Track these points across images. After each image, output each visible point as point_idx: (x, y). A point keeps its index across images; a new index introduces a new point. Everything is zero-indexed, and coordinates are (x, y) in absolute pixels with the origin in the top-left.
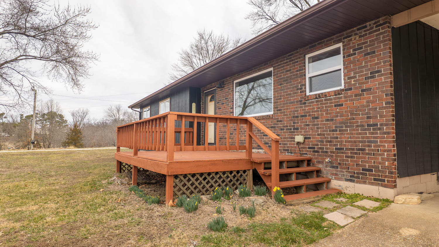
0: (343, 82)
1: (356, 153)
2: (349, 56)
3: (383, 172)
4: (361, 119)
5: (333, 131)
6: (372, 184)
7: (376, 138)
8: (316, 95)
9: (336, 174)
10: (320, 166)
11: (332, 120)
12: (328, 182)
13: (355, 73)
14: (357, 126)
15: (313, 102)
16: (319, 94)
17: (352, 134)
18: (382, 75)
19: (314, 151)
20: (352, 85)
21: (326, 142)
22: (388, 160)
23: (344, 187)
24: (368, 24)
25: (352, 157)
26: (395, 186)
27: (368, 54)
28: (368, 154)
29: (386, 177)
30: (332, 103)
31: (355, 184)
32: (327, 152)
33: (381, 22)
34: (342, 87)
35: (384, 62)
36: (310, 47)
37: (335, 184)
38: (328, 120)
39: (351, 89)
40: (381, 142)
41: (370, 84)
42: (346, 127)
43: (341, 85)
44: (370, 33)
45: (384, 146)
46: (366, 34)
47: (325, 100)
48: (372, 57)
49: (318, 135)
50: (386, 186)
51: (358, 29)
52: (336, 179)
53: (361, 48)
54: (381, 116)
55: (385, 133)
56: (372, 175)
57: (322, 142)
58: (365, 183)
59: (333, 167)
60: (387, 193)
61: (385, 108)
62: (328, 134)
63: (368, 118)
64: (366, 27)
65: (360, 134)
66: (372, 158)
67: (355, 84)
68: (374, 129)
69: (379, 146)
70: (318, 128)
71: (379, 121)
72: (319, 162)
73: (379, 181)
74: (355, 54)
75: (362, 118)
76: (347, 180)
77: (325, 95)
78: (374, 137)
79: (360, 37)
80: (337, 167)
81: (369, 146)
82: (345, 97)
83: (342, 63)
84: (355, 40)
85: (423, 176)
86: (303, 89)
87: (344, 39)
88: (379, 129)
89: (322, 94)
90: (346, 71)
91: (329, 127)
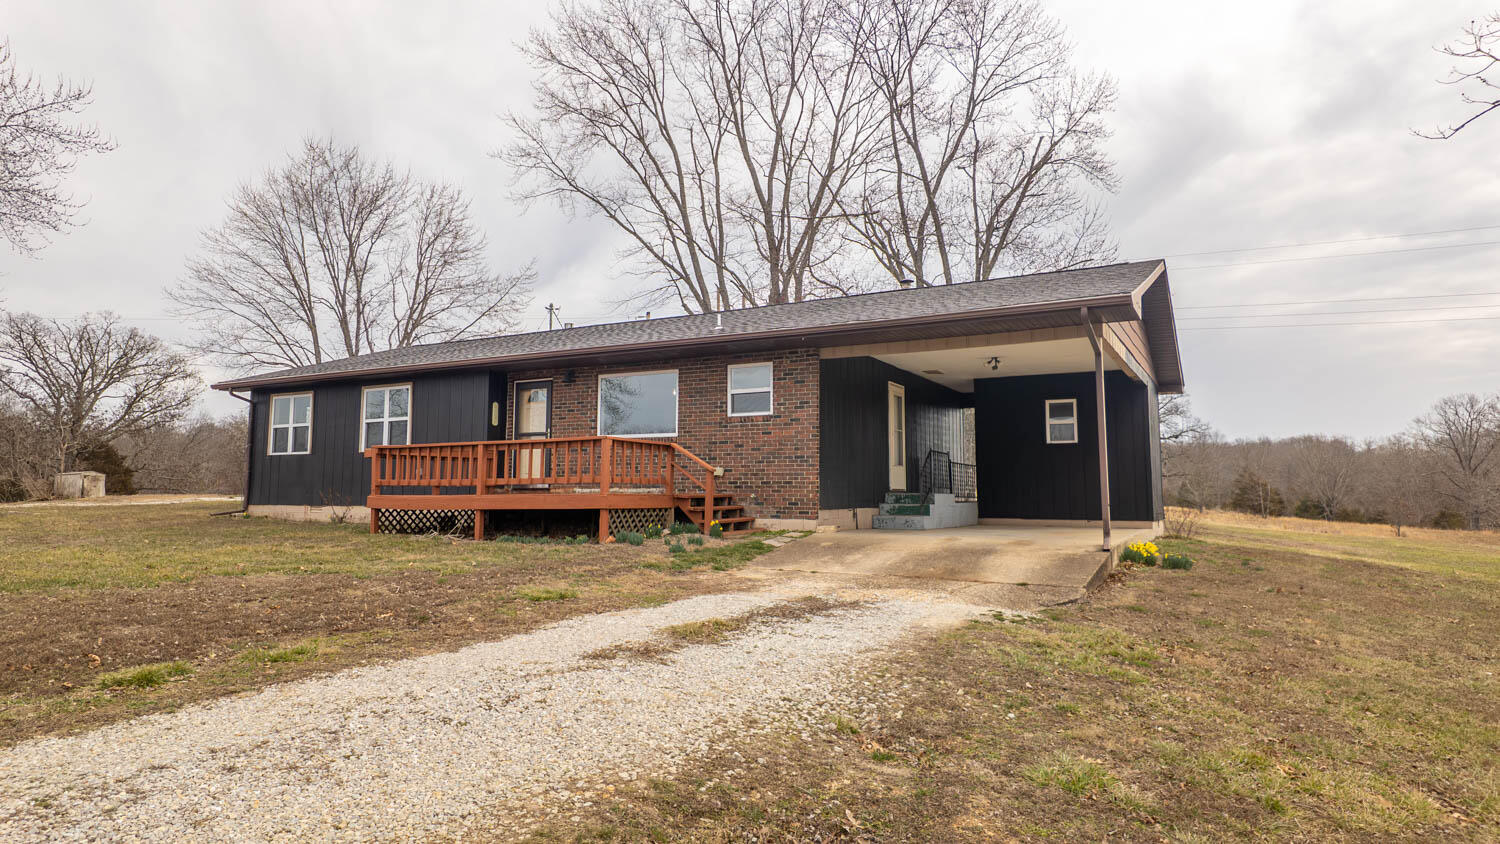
0: (772, 406)
1: (782, 487)
2: (779, 379)
3: (807, 504)
4: (789, 450)
5: (760, 462)
6: (796, 518)
7: (803, 470)
8: (741, 417)
9: (761, 512)
10: (743, 504)
11: (759, 449)
12: (753, 521)
13: (785, 400)
14: (786, 458)
15: (736, 426)
16: (744, 418)
17: (780, 466)
18: (810, 407)
19: (736, 487)
20: (781, 412)
21: (752, 474)
22: (812, 492)
23: (769, 524)
24: (799, 350)
25: (778, 491)
26: (817, 518)
27: (798, 382)
28: (796, 487)
29: (810, 508)
30: (759, 429)
31: (781, 520)
32: (751, 487)
33: (811, 353)
34: (771, 413)
35: (813, 394)
36: (735, 357)
37: (760, 522)
38: (753, 450)
39: (780, 417)
40: (807, 474)
41: (799, 414)
42: (774, 458)
43: (769, 410)
44: (801, 361)
45: (809, 479)
46: (796, 361)
47: (752, 425)
48: (802, 386)
49: (742, 466)
50: (809, 518)
51: (790, 353)
52: (761, 517)
53: (792, 374)
54: (808, 448)
55: (810, 465)
56: (798, 508)
57: (747, 474)
58: (790, 518)
59: (758, 504)
60: (810, 524)
61: (811, 440)
62: (754, 466)
63: (797, 449)
64: (797, 353)
65: (788, 466)
66: (798, 491)
67: (784, 412)
68: (801, 461)
69: (805, 478)
70: (742, 459)
71: (806, 453)
72: (742, 500)
73: (804, 514)
74: (785, 379)
75: (791, 449)
76: (773, 517)
77: (752, 419)
78: (801, 470)
79: (791, 361)
80: (762, 504)
81: (796, 479)
82: (774, 425)
83: (772, 385)
84: (786, 363)
85: (841, 511)
86: (724, 409)
87: (776, 358)
88: (806, 461)
89: (748, 417)
90: (776, 395)
91: (756, 458)
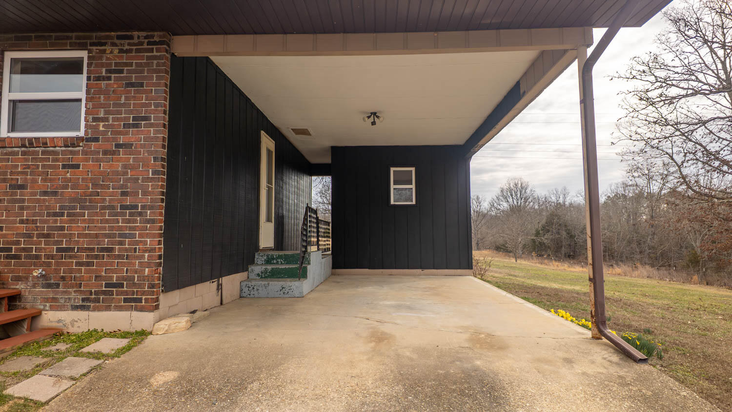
0: (83, 123)
1: (97, 257)
2: (98, 79)
3: (139, 286)
4: (111, 194)
5: (55, 214)
6: (119, 308)
7: (134, 228)
8: (23, 139)
9: (54, 300)
10: (21, 286)
11: (55, 193)
12: (35, 317)
13: (106, 113)
14: (103, 208)
15: (17, 153)
16: (30, 140)
17: (92, 221)
18: (152, 125)
19: (7, 257)
20: (99, 132)
21: (39, 236)
22: (148, 265)
23: (68, 321)
24: (136, 34)
25: (88, 264)
26: (157, 307)
27: (132, 85)
28: (119, 257)
29: (144, 293)
30: (57, 160)
31: (91, 313)
32: (37, 257)
33: (156, 39)
34: (81, 133)
35: (156, 105)
37: (50, 318)
38: (45, 193)
39: (96, 140)
40: (141, 236)
41: (131, 136)
42: (82, 208)
43: (79, 129)
44: (138, 51)
45: (145, 243)
46: (130, 51)
47: (43, 153)
48: (137, 92)
49: (22, 222)
50: (142, 309)
51: (119, 37)
52: (52, 308)
53: (121, 72)
54: (145, 193)
55: (148, 221)
56: (122, 293)
57: (30, 236)
58: (108, 308)
59: (49, 286)
60: (141, 320)
61: (152, 180)
62: (42, 222)
63: (124, 194)
64: (131, 37)
65: (107, 221)
66: (123, 264)
67: (104, 133)
68: (131, 214)
69: (137, 243)
70: (22, 208)
71: (141, 200)
72: (18, 279)
73: (133, 303)
74: (109, 79)
75: (112, 194)
76: (75, 308)
77: (44, 142)
78: (131, 228)
79: (121, 51)
80: (58, 285)
81: (121, 243)
82: (85, 153)
83: (84, 89)
84: (112, 54)
85: (199, 287)
87: (92, 44)
88: (140, 214)
89: (37, 139)
90: (90, 105)
91: (48, 208)
